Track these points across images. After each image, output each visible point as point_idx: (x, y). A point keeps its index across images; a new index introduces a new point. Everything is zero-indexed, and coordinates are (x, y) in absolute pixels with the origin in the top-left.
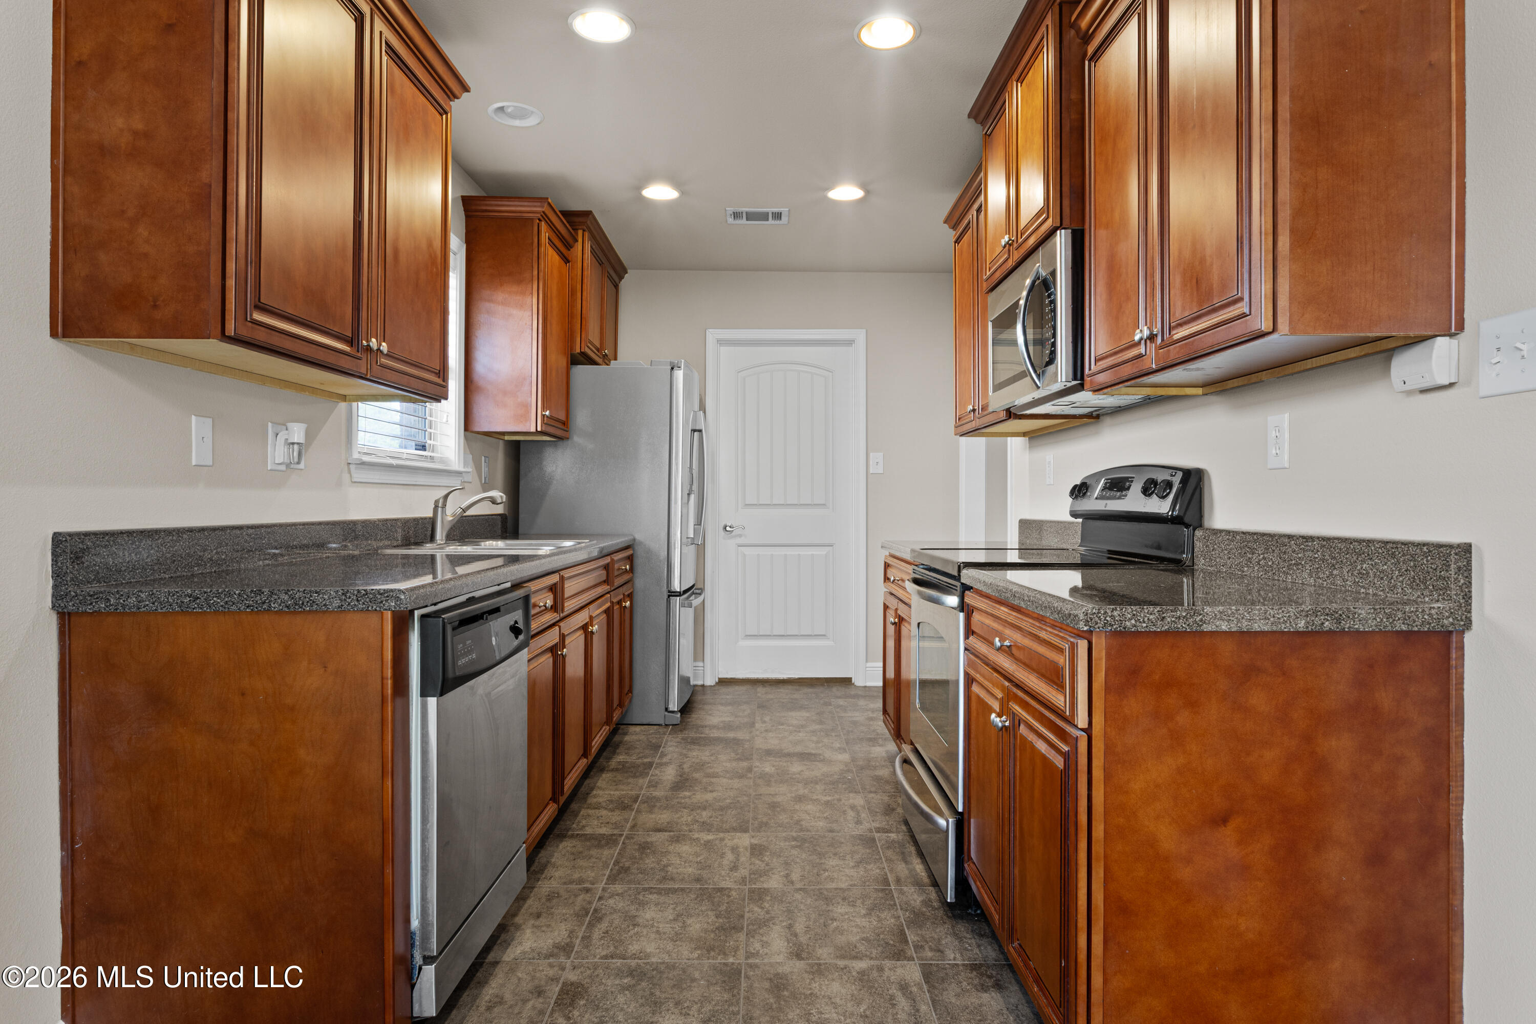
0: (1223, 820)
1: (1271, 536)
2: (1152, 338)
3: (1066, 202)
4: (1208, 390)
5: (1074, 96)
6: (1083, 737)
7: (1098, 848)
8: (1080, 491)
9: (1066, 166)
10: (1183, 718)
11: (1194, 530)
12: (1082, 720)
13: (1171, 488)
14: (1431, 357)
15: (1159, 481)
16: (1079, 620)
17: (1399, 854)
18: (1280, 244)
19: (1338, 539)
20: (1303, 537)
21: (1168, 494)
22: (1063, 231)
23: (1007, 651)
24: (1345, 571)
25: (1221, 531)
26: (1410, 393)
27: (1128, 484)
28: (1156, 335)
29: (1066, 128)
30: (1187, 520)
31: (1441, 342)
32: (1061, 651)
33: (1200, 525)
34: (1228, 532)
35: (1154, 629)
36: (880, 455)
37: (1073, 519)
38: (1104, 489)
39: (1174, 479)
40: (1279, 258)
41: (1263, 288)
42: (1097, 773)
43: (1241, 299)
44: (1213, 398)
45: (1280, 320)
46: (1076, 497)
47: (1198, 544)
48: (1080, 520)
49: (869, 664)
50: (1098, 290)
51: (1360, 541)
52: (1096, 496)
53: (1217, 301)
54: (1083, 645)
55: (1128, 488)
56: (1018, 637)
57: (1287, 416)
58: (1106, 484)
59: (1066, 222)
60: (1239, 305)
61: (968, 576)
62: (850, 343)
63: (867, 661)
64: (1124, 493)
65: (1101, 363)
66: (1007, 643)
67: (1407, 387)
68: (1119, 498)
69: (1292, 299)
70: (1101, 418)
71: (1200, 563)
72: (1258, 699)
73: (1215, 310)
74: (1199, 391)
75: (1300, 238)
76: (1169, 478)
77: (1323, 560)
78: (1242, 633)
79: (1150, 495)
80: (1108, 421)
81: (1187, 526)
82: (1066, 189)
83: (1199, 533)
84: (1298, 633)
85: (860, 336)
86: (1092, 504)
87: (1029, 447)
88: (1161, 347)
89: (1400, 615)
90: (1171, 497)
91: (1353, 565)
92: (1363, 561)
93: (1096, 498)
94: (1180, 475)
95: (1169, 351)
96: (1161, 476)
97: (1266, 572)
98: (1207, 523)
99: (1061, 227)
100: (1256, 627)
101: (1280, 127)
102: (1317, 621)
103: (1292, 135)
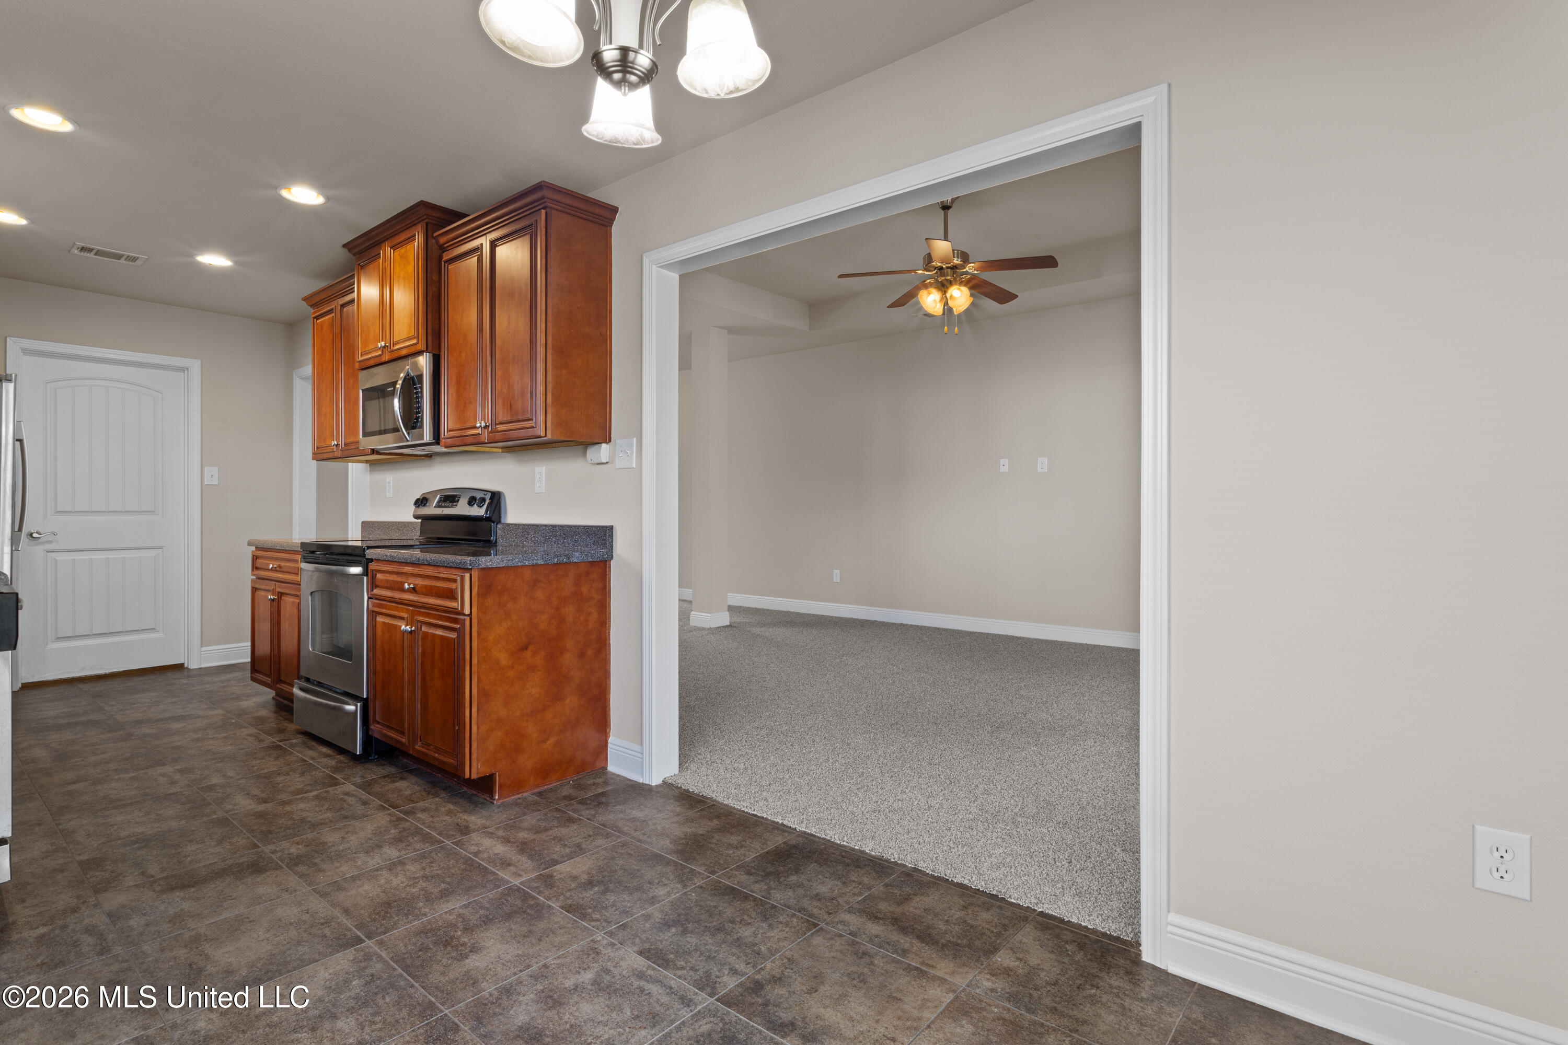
0: (526, 648)
1: (537, 526)
2: (486, 427)
3: (430, 338)
4: (504, 450)
5: (435, 278)
6: (468, 619)
7: (474, 669)
8: (421, 502)
9: (429, 317)
10: (510, 605)
11: (497, 524)
12: (467, 611)
13: (485, 502)
14: (600, 451)
15: (478, 498)
16: (467, 564)
17: (590, 652)
18: (548, 400)
19: (566, 526)
20: (552, 526)
21: (483, 505)
22: (428, 354)
23: (414, 590)
24: (569, 540)
25: (512, 524)
26: (593, 464)
27: (457, 499)
28: (488, 426)
29: (430, 296)
30: (493, 519)
31: (604, 445)
32: (455, 581)
33: (499, 522)
34: (516, 525)
35: (499, 566)
36: (215, 470)
37: (416, 520)
38: (438, 502)
39: (486, 497)
40: (548, 405)
41: (541, 418)
42: (474, 634)
43: (532, 420)
44: (507, 454)
45: (548, 432)
46: (418, 506)
47: (499, 532)
48: (420, 520)
49: (204, 649)
50: (450, 392)
51: (575, 526)
52: (434, 505)
53: (520, 418)
54: (467, 576)
55: (458, 501)
56: (420, 582)
57: (544, 468)
58: (440, 498)
59: (430, 349)
60: (530, 422)
61: (370, 554)
62: (184, 369)
63: (202, 646)
64: (455, 504)
65: (451, 433)
66: (412, 586)
67: (593, 462)
68: (452, 507)
69: (552, 423)
70: (433, 457)
71: (500, 541)
72: (539, 594)
73: (519, 421)
74: (500, 450)
75: (556, 398)
76: (484, 496)
77: (560, 536)
78: (533, 565)
79: (472, 505)
80: (438, 459)
81: (494, 523)
82: (430, 330)
83: (499, 526)
84: (554, 564)
85: (195, 366)
86: (431, 510)
87: (370, 471)
88: (491, 432)
89: (590, 555)
90: (485, 506)
91: (572, 537)
92: (576, 535)
93: (435, 507)
94: (489, 495)
95: (495, 435)
96: (479, 495)
97: (535, 543)
98: (503, 521)
99: (427, 351)
100: (539, 563)
101: (548, 350)
102: (561, 559)
103: (552, 355)
